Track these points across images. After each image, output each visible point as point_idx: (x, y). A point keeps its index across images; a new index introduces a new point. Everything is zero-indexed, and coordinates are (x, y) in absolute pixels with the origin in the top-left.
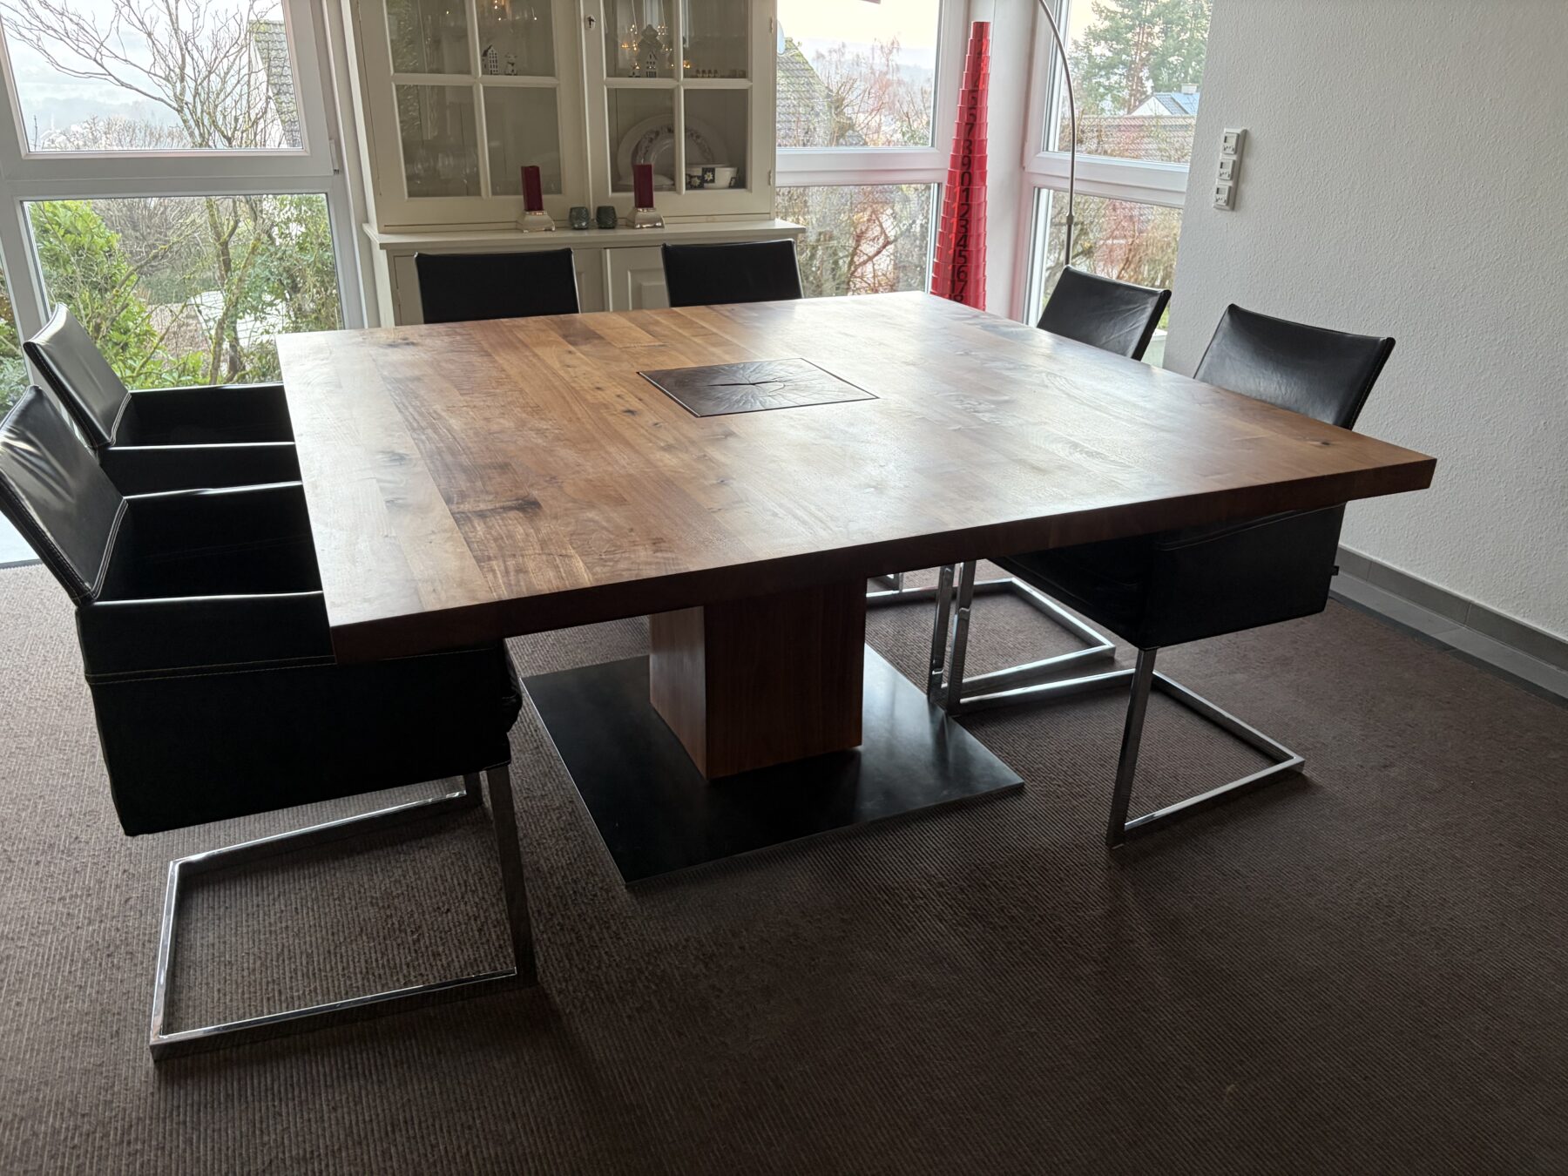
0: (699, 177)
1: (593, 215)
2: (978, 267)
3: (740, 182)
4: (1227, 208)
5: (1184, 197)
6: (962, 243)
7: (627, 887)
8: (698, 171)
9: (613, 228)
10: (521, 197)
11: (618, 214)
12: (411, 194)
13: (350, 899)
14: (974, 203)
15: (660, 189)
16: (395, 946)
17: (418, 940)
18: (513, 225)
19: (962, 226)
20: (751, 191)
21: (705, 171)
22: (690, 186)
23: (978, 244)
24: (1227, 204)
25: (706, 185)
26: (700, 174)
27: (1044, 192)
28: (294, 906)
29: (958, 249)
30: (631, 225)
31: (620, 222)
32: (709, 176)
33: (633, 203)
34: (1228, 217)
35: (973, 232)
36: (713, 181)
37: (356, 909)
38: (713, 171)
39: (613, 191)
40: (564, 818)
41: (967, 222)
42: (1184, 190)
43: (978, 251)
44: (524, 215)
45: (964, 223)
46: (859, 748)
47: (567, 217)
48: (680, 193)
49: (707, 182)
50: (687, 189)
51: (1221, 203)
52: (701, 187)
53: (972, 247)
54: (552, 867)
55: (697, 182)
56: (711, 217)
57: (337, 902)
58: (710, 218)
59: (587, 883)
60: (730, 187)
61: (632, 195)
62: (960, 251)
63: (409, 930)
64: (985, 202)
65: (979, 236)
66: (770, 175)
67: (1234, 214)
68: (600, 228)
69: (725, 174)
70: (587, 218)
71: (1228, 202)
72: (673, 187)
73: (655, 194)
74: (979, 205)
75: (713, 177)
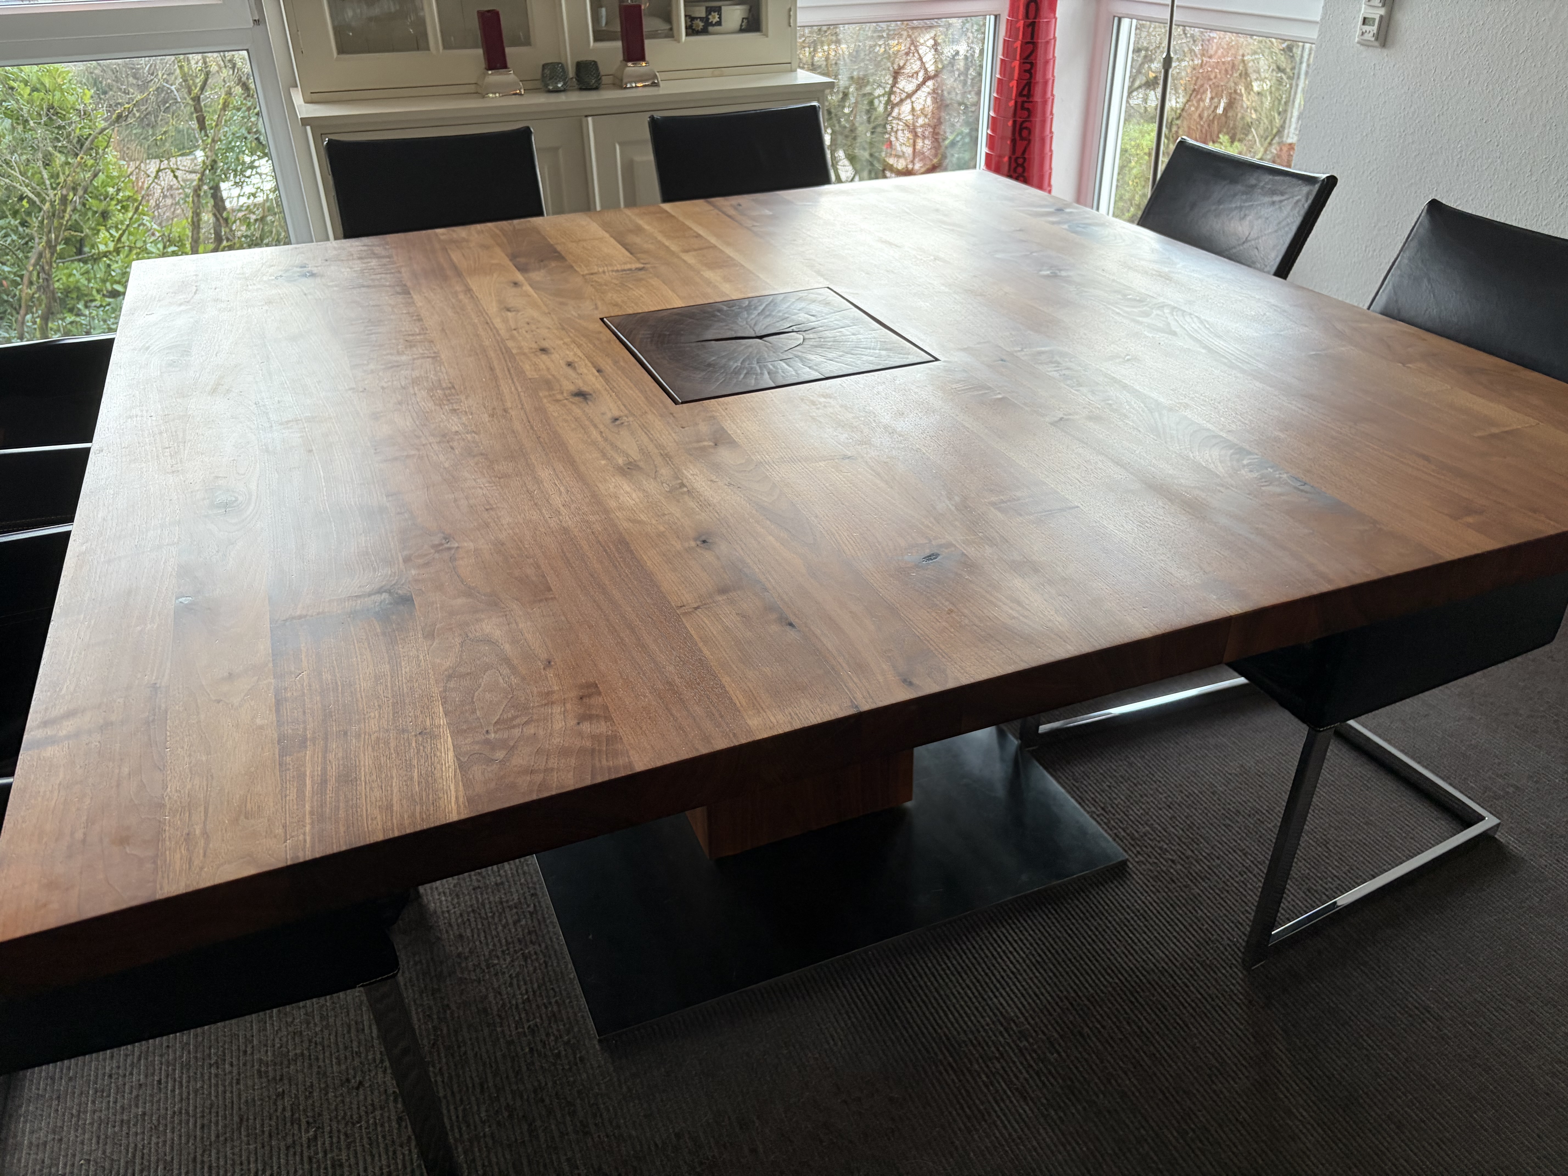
0: (701, 19)
1: (571, 72)
2: (1044, 122)
3: (753, 24)
4: (1377, 44)
5: (1319, 25)
6: (1025, 92)
7: (600, 1041)
8: (700, 12)
9: (596, 88)
10: (480, 51)
11: (603, 70)
12: (341, 50)
13: (231, 1065)
14: (1041, 41)
15: (654, 35)
16: (283, 1148)
17: (315, 1138)
18: (472, 88)
19: (1025, 71)
20: (767, 36)
21: (709, 10)
22: (691, 31)
23: (1045, 92)
24: (1377, 39)
25: (711, 29)
26: (703, 15)
27: (1125, 22)
28: (156, 1078)
29: (1020, 100)
30: (619, 84)
31: (605, 80)
32: (714, 18)
33: (620, 57)
34: (1376, 56)
35: (1039, 77)
36: (719, 23)
37: (238, 1083)
38: (718, 10)
39: (596, 39)
40: (523, 922)
41: (1033, 65)
42: (1318, 19)
43: (1045, 102)
44: (485, 75)
45: (1028, 66)
46: (909, 804)
47: (539, 76)
48: (678, 41)
49: (712, 24)
50: (687, 35)
51: (1369, 37)
52: (704, 31)
53: (1038, 98)
54: (504, 1005)
55: (701, 25)
56: (718, 70)
57: (213, 1071)
58: (717, 72)
59: (548, 1035)
60: (742, 30)
61: (619, 44)
62: (1023, 102)
63: (304, 1121)
64: (1055, 38)
65: (1046, 83)
66: (790, 13)
67: (1385, 52)
68: (581, 89)
69: (734, 15)
70: (564, 77)
71: (1377, 37)
72: (671, 34)
73: (647, 42)
74: (1048, 43)
75: (720, 18)
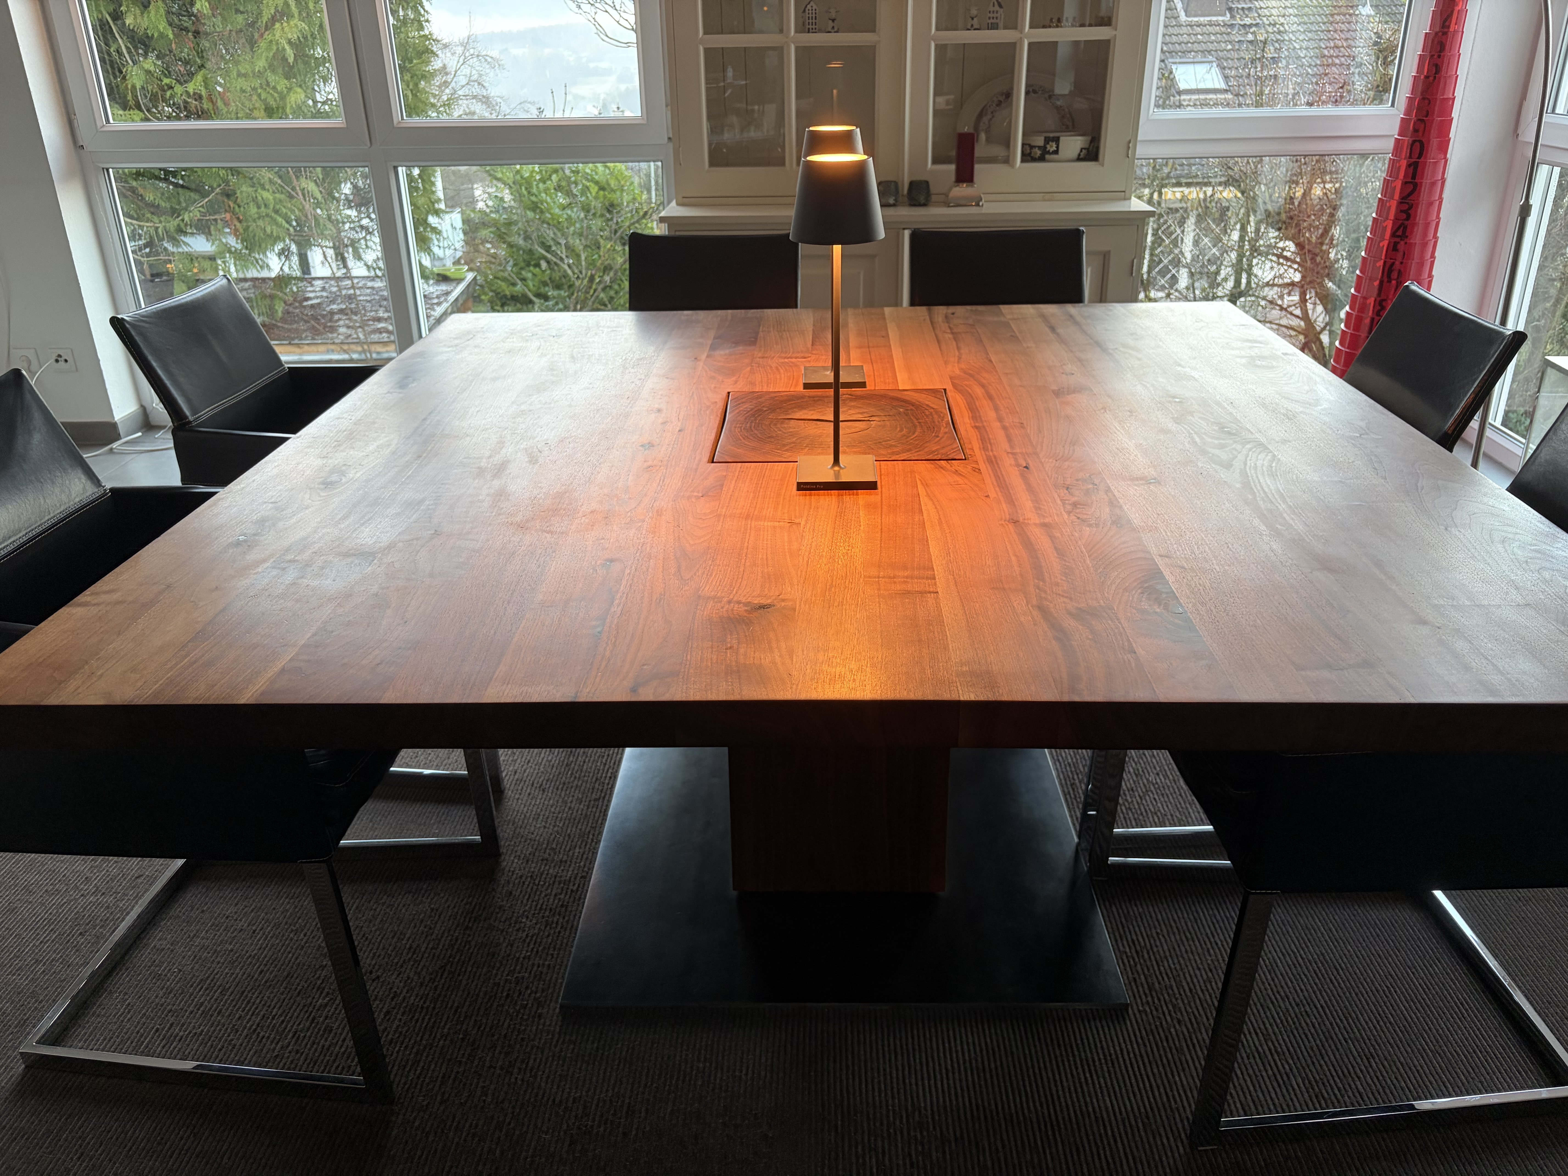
0: (1039, 147)
1: (904, 190)
2: (1421, 264)
3: (1091, 154)
6: (1399, 233)
7: (561, 1006)
8: (1039, 141)
9: (924, 205)
11: (933, 189)
12: (712, 164)
14: (1426, 182)
15: (986, 160)
19: (1402, 211)
20: (1103, 165)
21: (1047, 140)
22: (1027, 157)
23: (1426, 235)
25: (1047, 156)
26: (1040, 143)
27: (1545, 169)
29: (1395, 240)
30: (945, 202)
31: (934, 198)
32: (1052, 147)
33: (953, 177)
35: (1419, 219)
36: (1056, 152)
38: (1057, 140)
39: (933, 162)
41: (1411, 205)
43: (1425, 245)
45: (1405, 207)
48: (1013, 166)
49: (1049, 153)
50: (1023, 161)
52: (1042, 159)
53: (1416, 240)
55: (1038, 153)
58: (1048, 196)
59: (527, 988)
60: (1079, 159)
61: (953, 167)
62: (1396, 244)
64: (1443, 181)
65: (1426, 225)
66: (1129, 145)
68: (910, 205)
69: (1072, 145)
70: (896, 194)
72: (1007, 160)
73: (977, 167)
74: (1434, 184)
75: (1058, 147)
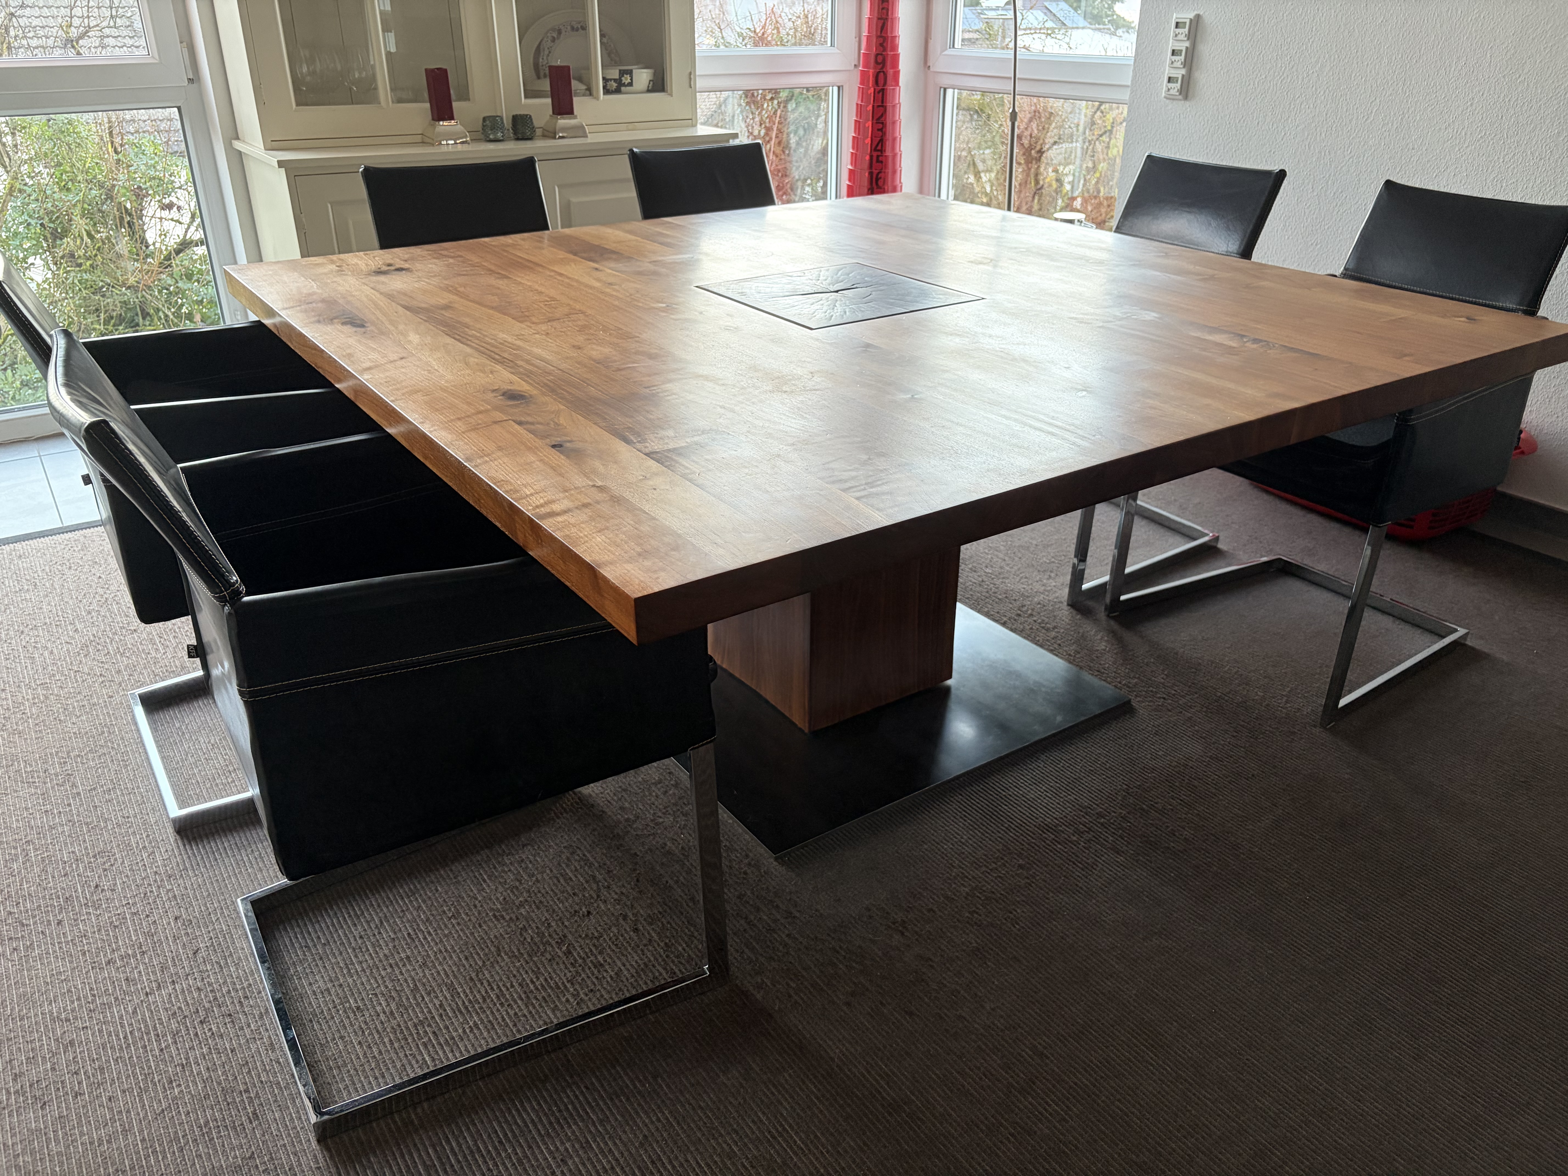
0: (615, 80)
1: (508, 125)
2: (894, 172)
3: (659, 85)
4: (1180, 97)
5: (1129, 88)
7: (776, 859)
8: (614, 74)
9: (530, 139)
10: (428, 105)
11: (537, 123)
14: (889, 105)
15: (579, 94)
18: (419, 138)
19: (878, 130)
20: (671, 96)
21: (622, 73)
22: (607, 91)
23: (893, 148)
24: (1180, 94)
25: (623, 89)
26: (617, 77)
27: (949, 92)
29: (875, 154)
30: (551, 134)
31: (539, 132)
32: (626, 79)
33: (551, 111)
34: (1181, 106)
35: (889, 136)
36: (630, 84)
37: (481, 926)
38: (630, 72)
39: (526, 97)
41: (884, 124)
42: (1129, 82)
43: (894, 157)
44: (434, 127)
45: (880, 126)
46: (949, 682)
47: (479, 127)
48: (597, 98)
49: (624, 85)
50: (604, 94)
51: (1174, 92)
52: (618, 91)
53: (888, 153)
55: (615, 85)
57: (454, 921)
58: (631, 126)
59: (730, 861)
60: (649, 91)
61: (548, 101)
62: (878, 156)
63: (554, 943)
64: (899, 103)
65: (894, 139)
66: (691, 77)
67: (1187, 103)
68: (518, 139)
69: (642, 77)
70: (502, 128)
73: (574, 99)
74: (894, 106)
75: (631, 79)
